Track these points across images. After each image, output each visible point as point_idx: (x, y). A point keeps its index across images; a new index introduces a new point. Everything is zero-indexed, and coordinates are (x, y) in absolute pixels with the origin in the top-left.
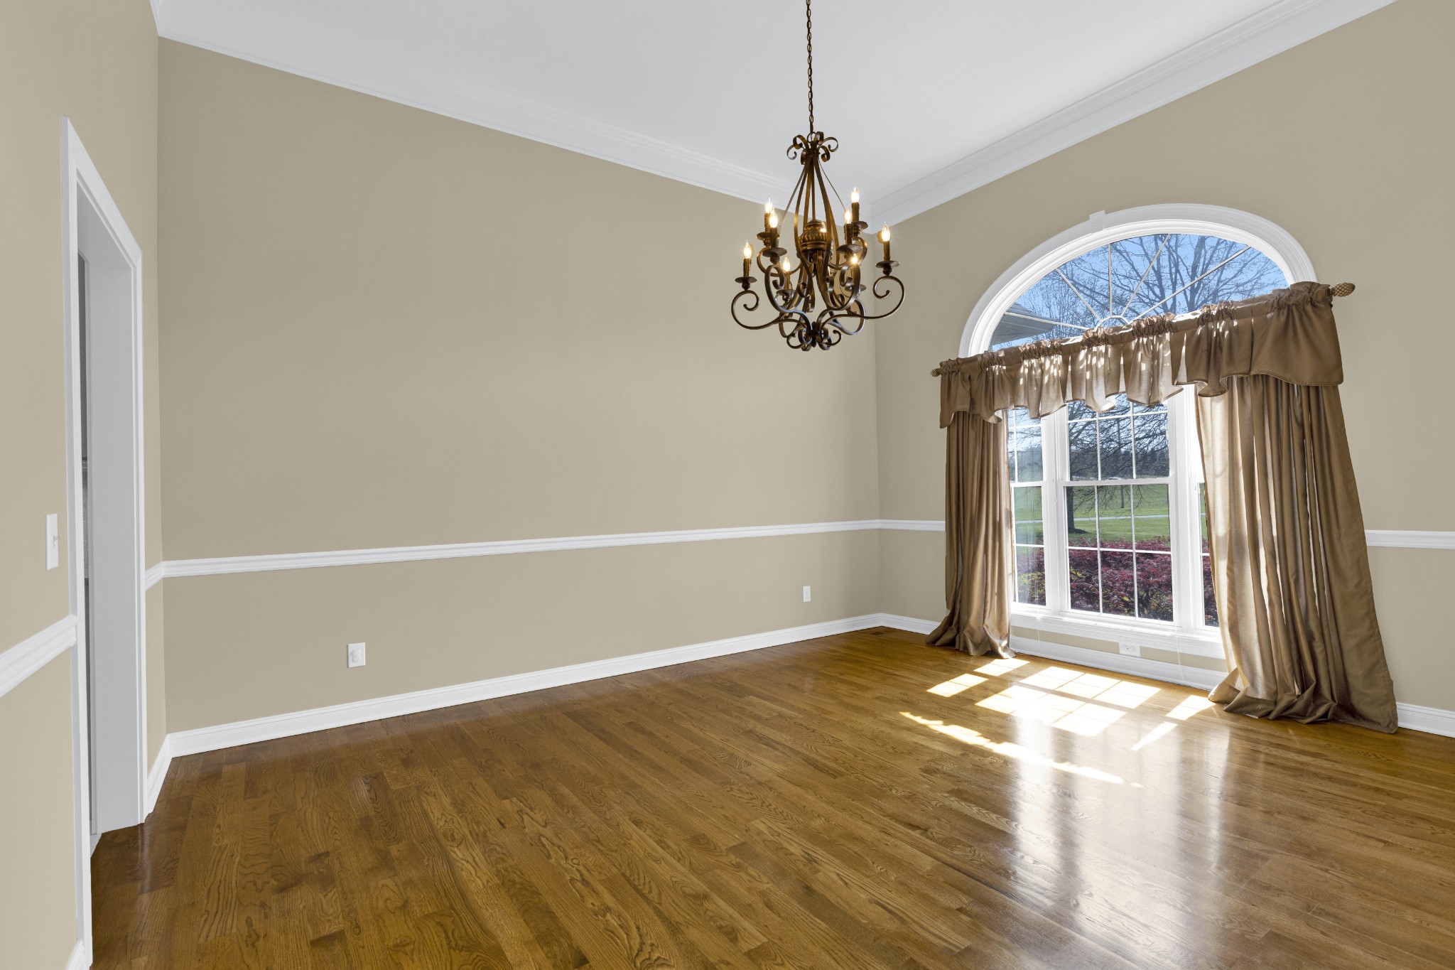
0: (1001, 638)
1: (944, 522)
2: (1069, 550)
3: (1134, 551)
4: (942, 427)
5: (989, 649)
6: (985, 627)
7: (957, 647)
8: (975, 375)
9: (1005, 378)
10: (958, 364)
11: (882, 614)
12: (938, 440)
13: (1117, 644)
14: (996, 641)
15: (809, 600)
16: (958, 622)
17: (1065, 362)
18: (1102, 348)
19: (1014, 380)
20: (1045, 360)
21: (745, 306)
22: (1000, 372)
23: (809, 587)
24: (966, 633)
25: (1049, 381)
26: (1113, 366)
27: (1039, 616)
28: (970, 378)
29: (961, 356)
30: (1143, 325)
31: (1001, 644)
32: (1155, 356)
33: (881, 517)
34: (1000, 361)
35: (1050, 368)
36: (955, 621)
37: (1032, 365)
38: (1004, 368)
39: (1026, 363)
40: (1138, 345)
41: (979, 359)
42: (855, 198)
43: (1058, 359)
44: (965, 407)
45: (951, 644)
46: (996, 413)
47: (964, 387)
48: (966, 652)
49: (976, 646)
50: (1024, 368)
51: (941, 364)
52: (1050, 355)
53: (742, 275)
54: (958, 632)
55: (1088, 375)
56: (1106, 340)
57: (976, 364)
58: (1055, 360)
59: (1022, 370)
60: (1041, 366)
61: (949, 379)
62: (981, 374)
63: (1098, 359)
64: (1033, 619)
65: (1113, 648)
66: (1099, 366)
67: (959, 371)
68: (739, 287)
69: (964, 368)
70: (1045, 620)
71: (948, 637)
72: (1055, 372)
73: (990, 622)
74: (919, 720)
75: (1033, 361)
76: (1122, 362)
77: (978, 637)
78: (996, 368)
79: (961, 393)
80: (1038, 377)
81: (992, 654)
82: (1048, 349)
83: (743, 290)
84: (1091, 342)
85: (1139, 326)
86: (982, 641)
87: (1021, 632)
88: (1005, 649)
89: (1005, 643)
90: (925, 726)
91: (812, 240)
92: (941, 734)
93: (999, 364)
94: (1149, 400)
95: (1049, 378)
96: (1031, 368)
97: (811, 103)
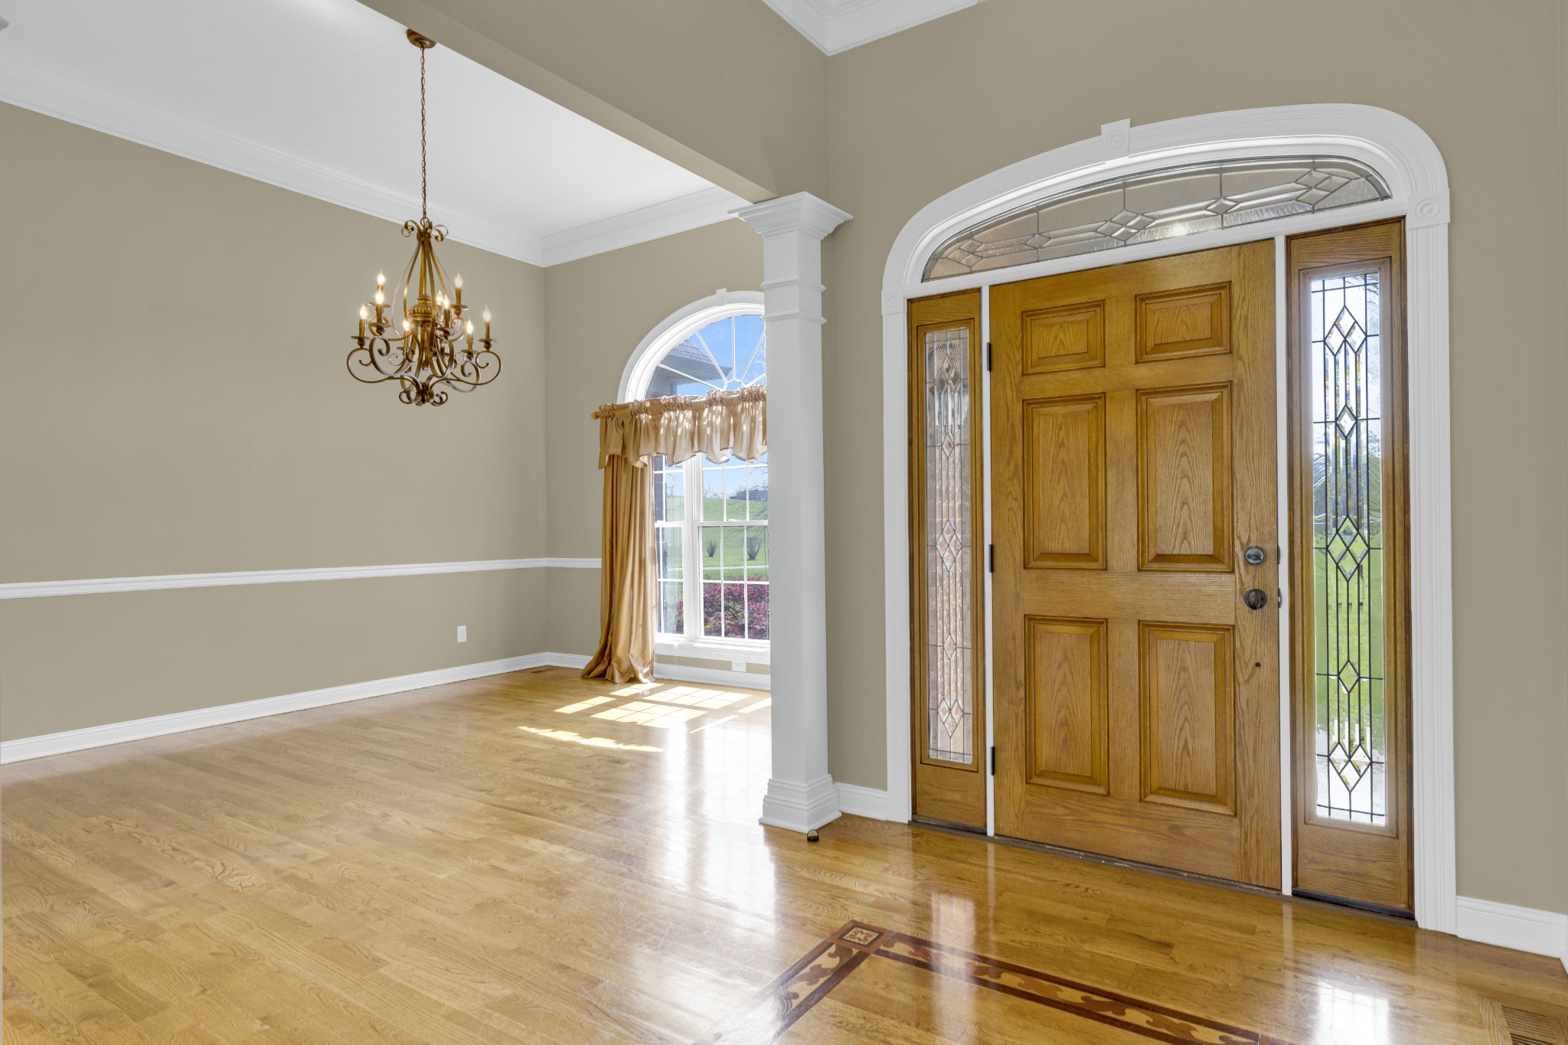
0: (644, 666)
1: (600, 560)
2: (704, 583)
3: (746, 582)
4: (600, 468)
5: (632, 676)
6: (630, 657)
7: (606, 677)
8: (627, 422)
9: (650, 427)
10: (614, 409)
11: (548, 653)
12: (597, 479)
13: (730, 663)
14: (638, 667)
15: (465, 640)
16: (610, 654)
17: (694, 418)
18: (720, 408)
19: (657, 428)
20: (679, 414)
21: (360, 361)
22: (646, 421)
23: (465, 627)
24: (614, 663)
25: (682, 433)
26: (726, 425)
27: (676, 644)
28: (623, 423)
29: (619, 402)
30: (746, 393)
31: (642, 671)
32: (753, 420)
33: (549, 555)
34: (646, 411)
35: (683, 421)
36: (606, 651)
37: (670, 417)
38: (650, 417)
39: (666, 414)
40: (742, 409)
41: (631, 406)
42: (459, 283)
43: (689, 414)
44: (618, 451)
45: (602, 676)
46: (641, 458)
47: (617, 431)
48: (612, 681)
49: (622, 675)
50: (665, 418)
51: (600, 408)
52: (683, 410)
53: (358, 335)
54: (609, 663)
55: (708, 431)
56: (722, 402)
57: (628, 411)
58: (687, 414)
59: (662, 421)
60: (677, 419)
61: (606, 422)
62: (632, 420)
63: (716, 418)
64: (671, 646)
65: (726, 666)
66: (717, 424)
67: (614, 416)
68: (355, 344)
69: (618, 413)
70: (681, 646)
71: (601, 668)
72: (687, 425)
73: (635, 651)
74: (533, 730)
75: (672, 413)
76: (732, 422)
77: (625, 666)
78: (643, 416)
79: (615, 437)
80: (675, 429)
81: (634, 680)
82: (682, 404)
83: (359, 347)
84: (711, 402)
85: (743, 394)
86: (628, 670)
87: (662, 659)
88: (646, 675)
89: (646, 670)
90: (534, 734)
91: (421, 313)
92: (546, 737)
93: (646, 413)
94: (748, 456)
95: (682, 430)
96: (670, 420)
97: (424, 192)
